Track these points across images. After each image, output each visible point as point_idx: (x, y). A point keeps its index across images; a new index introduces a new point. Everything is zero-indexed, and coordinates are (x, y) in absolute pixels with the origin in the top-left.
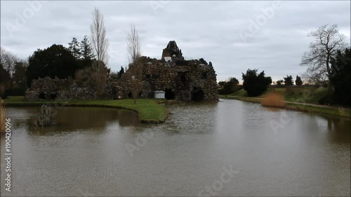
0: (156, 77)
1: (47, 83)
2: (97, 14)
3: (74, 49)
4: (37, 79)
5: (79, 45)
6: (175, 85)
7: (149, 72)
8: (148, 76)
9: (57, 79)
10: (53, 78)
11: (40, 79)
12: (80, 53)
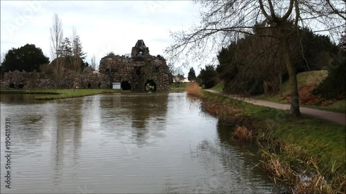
0: (114, 71)
1: (16, 75)
2: (57, 19)
3: (66, 48)
4: (8, 72)
5: (71, 44)
6: (131, 78)
7: (109, 67)
8: (108, 70)
9: (24, 72)
10: (21, 71)
11: (10, 72)
12: (71, 52)
